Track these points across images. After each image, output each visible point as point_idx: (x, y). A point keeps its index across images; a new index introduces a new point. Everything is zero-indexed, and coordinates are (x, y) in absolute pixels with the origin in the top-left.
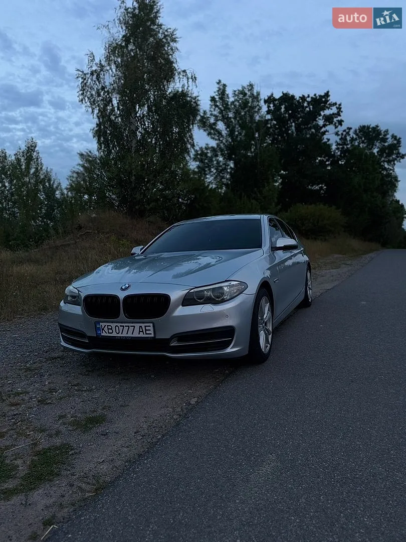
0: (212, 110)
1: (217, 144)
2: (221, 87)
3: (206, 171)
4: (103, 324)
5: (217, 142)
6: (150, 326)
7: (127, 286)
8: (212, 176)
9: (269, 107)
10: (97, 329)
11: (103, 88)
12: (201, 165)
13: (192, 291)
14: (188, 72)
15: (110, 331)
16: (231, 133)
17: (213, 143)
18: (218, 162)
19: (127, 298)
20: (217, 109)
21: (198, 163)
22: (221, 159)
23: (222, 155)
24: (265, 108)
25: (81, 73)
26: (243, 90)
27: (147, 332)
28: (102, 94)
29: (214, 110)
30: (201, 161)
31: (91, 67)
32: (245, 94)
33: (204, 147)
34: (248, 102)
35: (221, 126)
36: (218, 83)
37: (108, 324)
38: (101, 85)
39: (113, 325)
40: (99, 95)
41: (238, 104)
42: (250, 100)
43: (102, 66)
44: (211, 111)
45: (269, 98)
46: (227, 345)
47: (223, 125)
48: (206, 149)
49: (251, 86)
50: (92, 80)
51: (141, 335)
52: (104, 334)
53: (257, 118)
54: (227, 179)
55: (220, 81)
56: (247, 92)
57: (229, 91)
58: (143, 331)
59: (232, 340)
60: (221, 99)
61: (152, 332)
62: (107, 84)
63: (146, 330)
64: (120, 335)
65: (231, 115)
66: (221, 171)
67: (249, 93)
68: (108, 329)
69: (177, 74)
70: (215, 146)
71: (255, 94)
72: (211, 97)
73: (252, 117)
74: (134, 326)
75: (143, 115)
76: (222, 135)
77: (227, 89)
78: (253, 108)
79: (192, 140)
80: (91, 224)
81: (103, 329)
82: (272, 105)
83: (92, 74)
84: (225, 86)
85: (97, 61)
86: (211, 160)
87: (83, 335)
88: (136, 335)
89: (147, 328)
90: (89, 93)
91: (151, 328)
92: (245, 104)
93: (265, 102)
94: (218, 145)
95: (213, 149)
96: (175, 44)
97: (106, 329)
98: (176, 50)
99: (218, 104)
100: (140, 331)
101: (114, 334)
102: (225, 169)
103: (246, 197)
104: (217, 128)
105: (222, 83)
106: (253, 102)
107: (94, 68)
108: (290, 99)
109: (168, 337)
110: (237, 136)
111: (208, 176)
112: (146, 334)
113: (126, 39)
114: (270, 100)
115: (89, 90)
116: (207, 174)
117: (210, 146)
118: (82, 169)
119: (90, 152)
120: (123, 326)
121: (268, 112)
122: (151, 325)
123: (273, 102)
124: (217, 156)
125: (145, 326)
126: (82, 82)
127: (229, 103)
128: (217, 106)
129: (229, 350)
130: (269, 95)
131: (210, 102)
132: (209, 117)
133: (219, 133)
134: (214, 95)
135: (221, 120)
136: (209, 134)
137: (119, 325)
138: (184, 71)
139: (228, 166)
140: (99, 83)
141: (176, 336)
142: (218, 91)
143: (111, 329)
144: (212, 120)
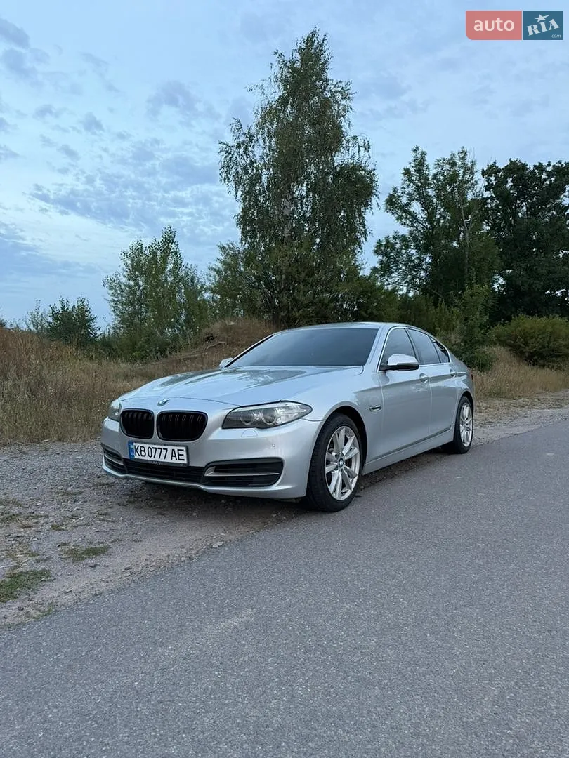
0: (405, 186)
1: (410, 231)
2: (419, 156)
3: (392, 268)
4: (136, 445)
5: (409, 229)
6: (183, 450)
7: (165, 400)
8: (399, 274)
9: (488, 180)
10: (131, 450)
11: (252, 163)
12: (385, 259)
13: (236, 410)
14: (359, 138)
15: (143, 453)
16: (430, 218)
17: (405, 231)
18: (409, 256)
19: (162, 415)
20: (412, 184)
21: (380, 257)
22: (413, 251)
23: (416, 246)
24: (482, 183)
25: (225, 146)
26: (452, 158)
27: (181, 457)
28: (250, 171)
29: (408, 187)
30: (386, 254)
31: (238, 138)
32: (454, 164)
33: (391, 236)
34: (458, 175)
35: (416, 207)
36: (415, 151)
37: (142, 445)
38: (249, 159)
39: (146, 446)
40: (246, 173)
41: (442, 178)
42: (461, 171)
43: (251, 137)
44: (403, 188)
45: (490, 168)
46: (273, 480)
47: (420, 205)
48: (395, 238)
49: (464, 153)
50: (238, 153)
51: (174, 460)
52: (137, 457)
53: (470, 196)
54: (420, 279)
55: (417, 148)
56: (457, 161)
57: (430, 161)
58: (175, 456)
59: (279, 476)
60: (418, 171)
61: (185, 457)
62: (257, 158)
63: (179, 455)
64: (152, 459)
65: (431, 192)
66: (414, 267)
67: (459, 163)
68: (141, 451)
69: (344, 142)
70: (407, 234)
71: (469, 164)
72: (405, 169)
73: (462, 194)
74: (166, 449)
75: (301, 196)
76: (417, 220)
77: (427, 158)
78: (463, 182)
79: (364, 228)
80: (225, 334)
81: (136, 451)
82: (493, 178)
83: (239, 146)
84: (424, 154)
85: (245, 130)
86: (399, 253)
87: (117, 457)
88: (168, 460)
89: (180, 453)
90: (234, 170)
91: (184, 453)
92: (452, 178)
93: (484, 173)
94: (411, 233)
95: (404, 238)
96: (348, 102)
97: (139, 451)
98: (350, 110)
99: (413, 178)
100: (172, 456)
101: (147, 458)
102: (420, 265)
103: (443, 303)
104: (411, 210)
105: (420, 151)
106: (464, 174)
107: (241, 140)
108: (519, 169)
109: (202, 465)
110: (439, 220)
111: (393, 275)
112: (179, 460)
113: (283, 101)
114: (490, 171)
115: (235, 166)
116: (393, 272)
117: (400, 234)
118: (220, 266)
119: (232, 244)
120: (156, 448)
121: (487, 189)
122: (184, 448)
123: (496, 174)
124: (408, 247)
125: (178, 450)
126: (226, 157)
127: (430, 177)
128: (411, 181)
129: (275, 487)
130: (491, 163)
131: (402, 177)
132: (400, 197)
133: (413, 217)
134: (408, 166)
135: (417, 200)
136: (400, 218)
137: (152, 446)
138: (354, 138)
139: (423, 261)
140: (247, 157)
141: (213, 464)
142: (414, 161)
143: (144, 451)
144: (405, 200)
